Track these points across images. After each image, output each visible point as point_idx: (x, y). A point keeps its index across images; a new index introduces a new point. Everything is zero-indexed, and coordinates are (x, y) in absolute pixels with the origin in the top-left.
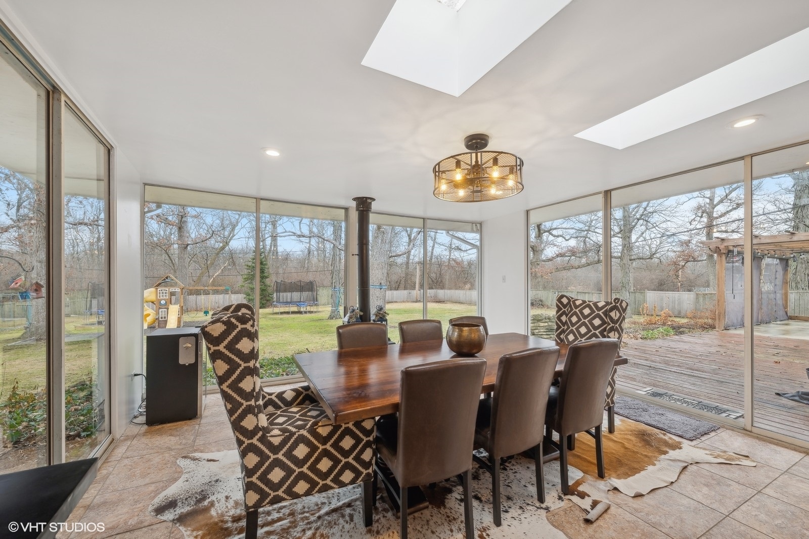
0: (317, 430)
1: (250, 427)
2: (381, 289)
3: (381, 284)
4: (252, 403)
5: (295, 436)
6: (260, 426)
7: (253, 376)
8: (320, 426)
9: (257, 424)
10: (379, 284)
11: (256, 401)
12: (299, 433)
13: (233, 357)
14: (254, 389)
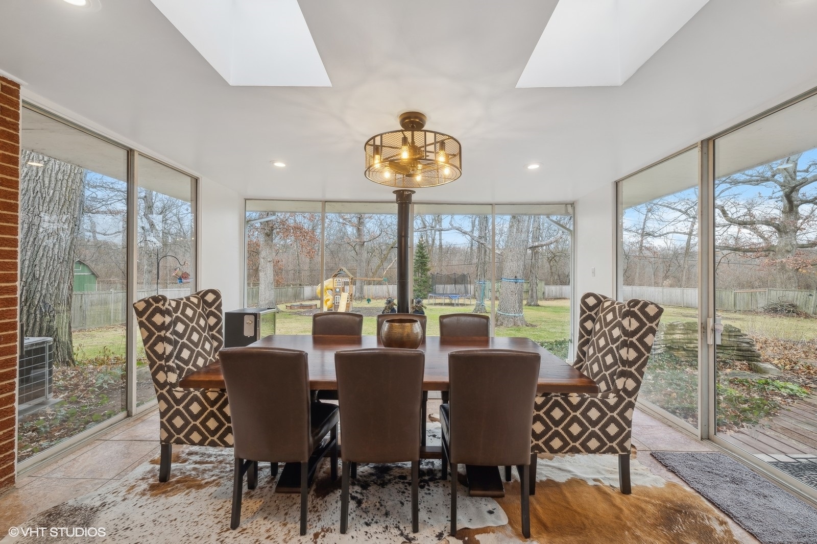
0: (207, 394)
1: (162, 381)
2: (516, 283)
3: (516, 277)
4: (163, 362)
5: (192, 395)
6: (168, 381)
7: (163, 343)
8: (210, 391)
9: (166, 379)
10: (513, 278)
11: (166, 362)
12: (194, 393)
13: (151, 327)
14: (164, 353)
